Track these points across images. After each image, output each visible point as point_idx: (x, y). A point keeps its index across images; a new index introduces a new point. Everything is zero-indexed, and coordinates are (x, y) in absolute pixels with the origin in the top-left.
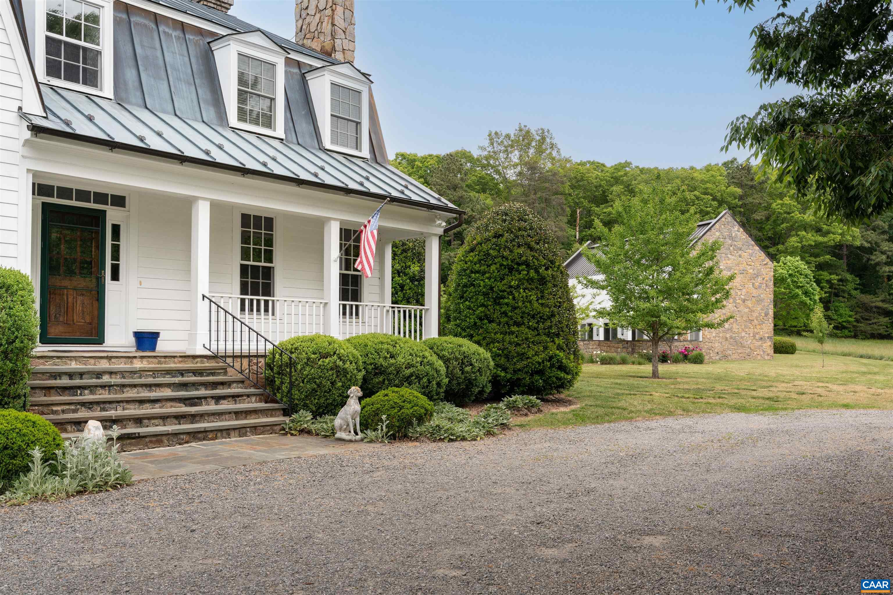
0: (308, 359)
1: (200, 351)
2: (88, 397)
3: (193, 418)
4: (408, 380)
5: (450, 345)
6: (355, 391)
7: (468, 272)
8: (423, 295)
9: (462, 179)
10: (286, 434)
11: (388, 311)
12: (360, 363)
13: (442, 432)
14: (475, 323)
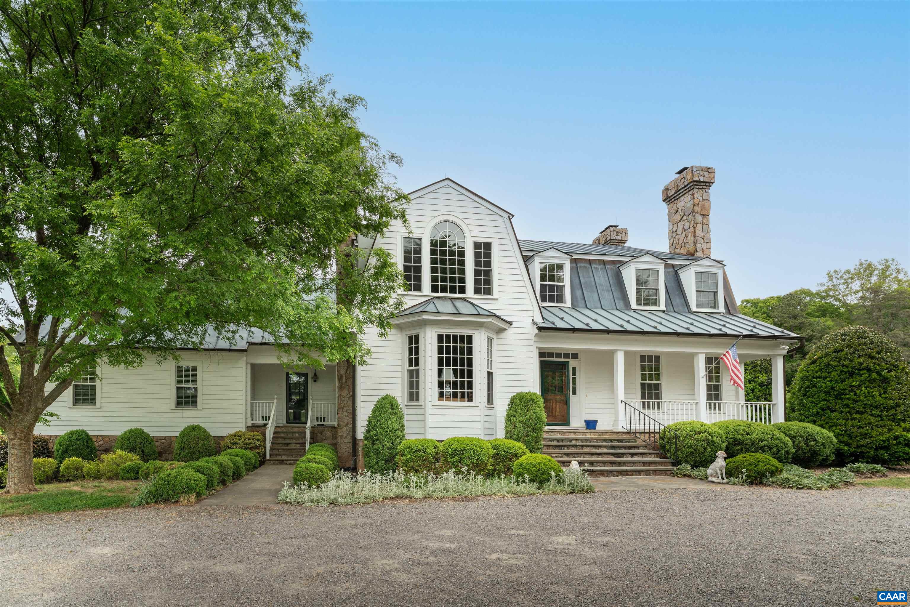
0: (687, 435)
1: (620, 429)
2: (566, 451)
3: (620, 464)
4: (762, 449)
5: (795, 427)
6: (721, 454)
7: (810, 378)
8: (770, 395)
9: (802, 310)
10: (674, 476)
11: (742, 406)
12: (724, 437)
13: (791, 482)
14: (818, 413)
